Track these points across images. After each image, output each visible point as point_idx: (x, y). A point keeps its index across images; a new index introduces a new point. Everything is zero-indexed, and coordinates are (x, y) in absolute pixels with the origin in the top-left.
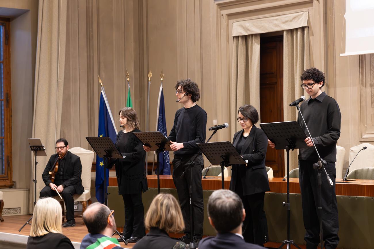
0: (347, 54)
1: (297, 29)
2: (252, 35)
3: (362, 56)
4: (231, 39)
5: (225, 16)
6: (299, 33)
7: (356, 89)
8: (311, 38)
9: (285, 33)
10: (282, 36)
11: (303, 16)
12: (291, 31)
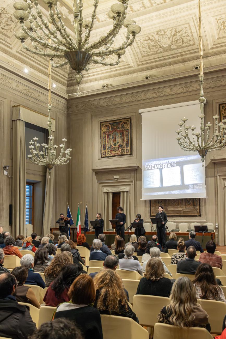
0: (142, 199)
1: (125, 192)
2: (110, 192)
3: (145, 200)
4: (103, 193)
5: (101, 186)
6: (126, 193)
7: (143, 208)
8: (130, 194)
9: (121, 192)
10: (120, 193)
11: (127, 188)
12: (123, 192)
